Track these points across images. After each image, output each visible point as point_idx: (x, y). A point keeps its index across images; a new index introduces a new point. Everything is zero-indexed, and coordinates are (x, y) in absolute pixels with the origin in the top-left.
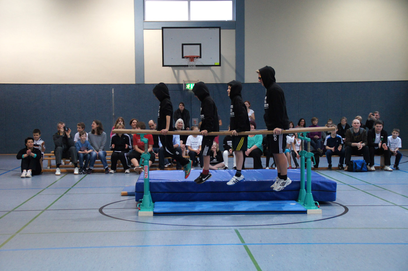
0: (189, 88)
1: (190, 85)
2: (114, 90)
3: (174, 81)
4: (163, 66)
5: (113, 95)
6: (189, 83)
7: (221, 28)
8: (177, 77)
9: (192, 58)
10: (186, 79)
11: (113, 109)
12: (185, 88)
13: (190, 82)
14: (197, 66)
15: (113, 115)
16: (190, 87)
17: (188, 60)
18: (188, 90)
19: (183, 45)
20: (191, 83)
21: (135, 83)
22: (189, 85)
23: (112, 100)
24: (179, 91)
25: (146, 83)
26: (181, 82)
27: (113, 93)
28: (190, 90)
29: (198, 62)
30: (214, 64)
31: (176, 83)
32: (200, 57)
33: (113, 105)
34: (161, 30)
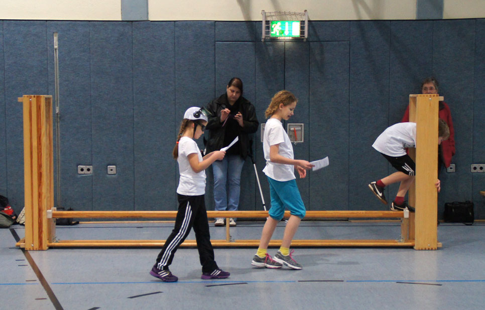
0: (278, 34)
1: (283, 26)
2: (59, 40)
6: (279, 21)
10: (269, 9)
12: (268, 33)
13: (282, 16)
16: (282, 32)
18: (274, 40)
20: (284, 20)
24: (250, 43)
25: (152, 17)
26: (257, 17)
27: (56, 47)
28: (282, 40)
31: (241, 18)
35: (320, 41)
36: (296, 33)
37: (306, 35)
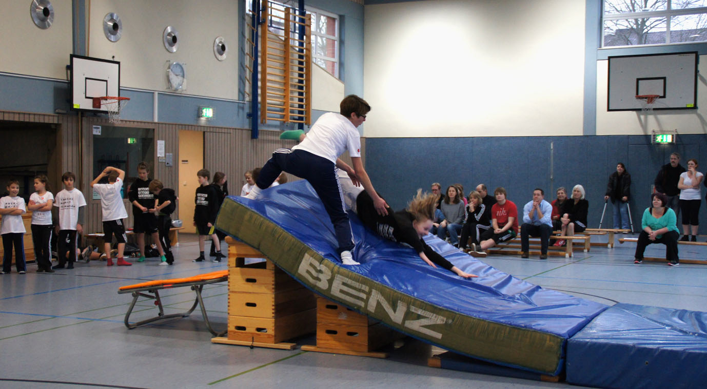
0: (660, 141)
1: (663, 137)
2: (553, 145)
3: (639, 132)
4: (609, 110)
5: (552, 152)
6: (661, 134)
7: (699, 53)
8: (644, 126)
9: (651, 99)
10: (656, 129)
11: (552, 169)
12: (654, 141)
13: (663, 132)
14: (654, 109)
15: (551, 178)
16: (662, 140)
17: (644, 101)
18: (659, 144)
19: (638, 80)
20: (664, 134)
21: (581, 134)
22: (661, 136)
23: (550, 158)
24: (646, 146)
25: (598, 133)
26: (650, 133)
27: (552, 148)
28: (662, 144)
29: (659, 103)
30: (685, 106)
31: (642, 133)
32: (664, 97)
33: (552, 165)
34: (607, 61)
35: (683, 145)
36: (670, 140)
37: (674, 142)
